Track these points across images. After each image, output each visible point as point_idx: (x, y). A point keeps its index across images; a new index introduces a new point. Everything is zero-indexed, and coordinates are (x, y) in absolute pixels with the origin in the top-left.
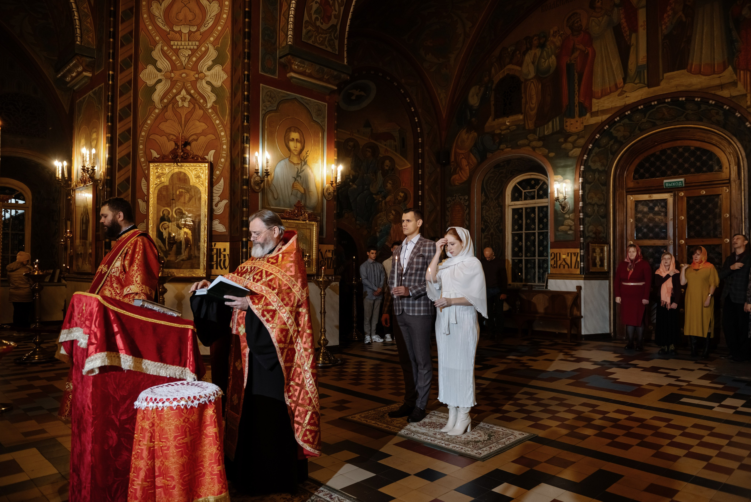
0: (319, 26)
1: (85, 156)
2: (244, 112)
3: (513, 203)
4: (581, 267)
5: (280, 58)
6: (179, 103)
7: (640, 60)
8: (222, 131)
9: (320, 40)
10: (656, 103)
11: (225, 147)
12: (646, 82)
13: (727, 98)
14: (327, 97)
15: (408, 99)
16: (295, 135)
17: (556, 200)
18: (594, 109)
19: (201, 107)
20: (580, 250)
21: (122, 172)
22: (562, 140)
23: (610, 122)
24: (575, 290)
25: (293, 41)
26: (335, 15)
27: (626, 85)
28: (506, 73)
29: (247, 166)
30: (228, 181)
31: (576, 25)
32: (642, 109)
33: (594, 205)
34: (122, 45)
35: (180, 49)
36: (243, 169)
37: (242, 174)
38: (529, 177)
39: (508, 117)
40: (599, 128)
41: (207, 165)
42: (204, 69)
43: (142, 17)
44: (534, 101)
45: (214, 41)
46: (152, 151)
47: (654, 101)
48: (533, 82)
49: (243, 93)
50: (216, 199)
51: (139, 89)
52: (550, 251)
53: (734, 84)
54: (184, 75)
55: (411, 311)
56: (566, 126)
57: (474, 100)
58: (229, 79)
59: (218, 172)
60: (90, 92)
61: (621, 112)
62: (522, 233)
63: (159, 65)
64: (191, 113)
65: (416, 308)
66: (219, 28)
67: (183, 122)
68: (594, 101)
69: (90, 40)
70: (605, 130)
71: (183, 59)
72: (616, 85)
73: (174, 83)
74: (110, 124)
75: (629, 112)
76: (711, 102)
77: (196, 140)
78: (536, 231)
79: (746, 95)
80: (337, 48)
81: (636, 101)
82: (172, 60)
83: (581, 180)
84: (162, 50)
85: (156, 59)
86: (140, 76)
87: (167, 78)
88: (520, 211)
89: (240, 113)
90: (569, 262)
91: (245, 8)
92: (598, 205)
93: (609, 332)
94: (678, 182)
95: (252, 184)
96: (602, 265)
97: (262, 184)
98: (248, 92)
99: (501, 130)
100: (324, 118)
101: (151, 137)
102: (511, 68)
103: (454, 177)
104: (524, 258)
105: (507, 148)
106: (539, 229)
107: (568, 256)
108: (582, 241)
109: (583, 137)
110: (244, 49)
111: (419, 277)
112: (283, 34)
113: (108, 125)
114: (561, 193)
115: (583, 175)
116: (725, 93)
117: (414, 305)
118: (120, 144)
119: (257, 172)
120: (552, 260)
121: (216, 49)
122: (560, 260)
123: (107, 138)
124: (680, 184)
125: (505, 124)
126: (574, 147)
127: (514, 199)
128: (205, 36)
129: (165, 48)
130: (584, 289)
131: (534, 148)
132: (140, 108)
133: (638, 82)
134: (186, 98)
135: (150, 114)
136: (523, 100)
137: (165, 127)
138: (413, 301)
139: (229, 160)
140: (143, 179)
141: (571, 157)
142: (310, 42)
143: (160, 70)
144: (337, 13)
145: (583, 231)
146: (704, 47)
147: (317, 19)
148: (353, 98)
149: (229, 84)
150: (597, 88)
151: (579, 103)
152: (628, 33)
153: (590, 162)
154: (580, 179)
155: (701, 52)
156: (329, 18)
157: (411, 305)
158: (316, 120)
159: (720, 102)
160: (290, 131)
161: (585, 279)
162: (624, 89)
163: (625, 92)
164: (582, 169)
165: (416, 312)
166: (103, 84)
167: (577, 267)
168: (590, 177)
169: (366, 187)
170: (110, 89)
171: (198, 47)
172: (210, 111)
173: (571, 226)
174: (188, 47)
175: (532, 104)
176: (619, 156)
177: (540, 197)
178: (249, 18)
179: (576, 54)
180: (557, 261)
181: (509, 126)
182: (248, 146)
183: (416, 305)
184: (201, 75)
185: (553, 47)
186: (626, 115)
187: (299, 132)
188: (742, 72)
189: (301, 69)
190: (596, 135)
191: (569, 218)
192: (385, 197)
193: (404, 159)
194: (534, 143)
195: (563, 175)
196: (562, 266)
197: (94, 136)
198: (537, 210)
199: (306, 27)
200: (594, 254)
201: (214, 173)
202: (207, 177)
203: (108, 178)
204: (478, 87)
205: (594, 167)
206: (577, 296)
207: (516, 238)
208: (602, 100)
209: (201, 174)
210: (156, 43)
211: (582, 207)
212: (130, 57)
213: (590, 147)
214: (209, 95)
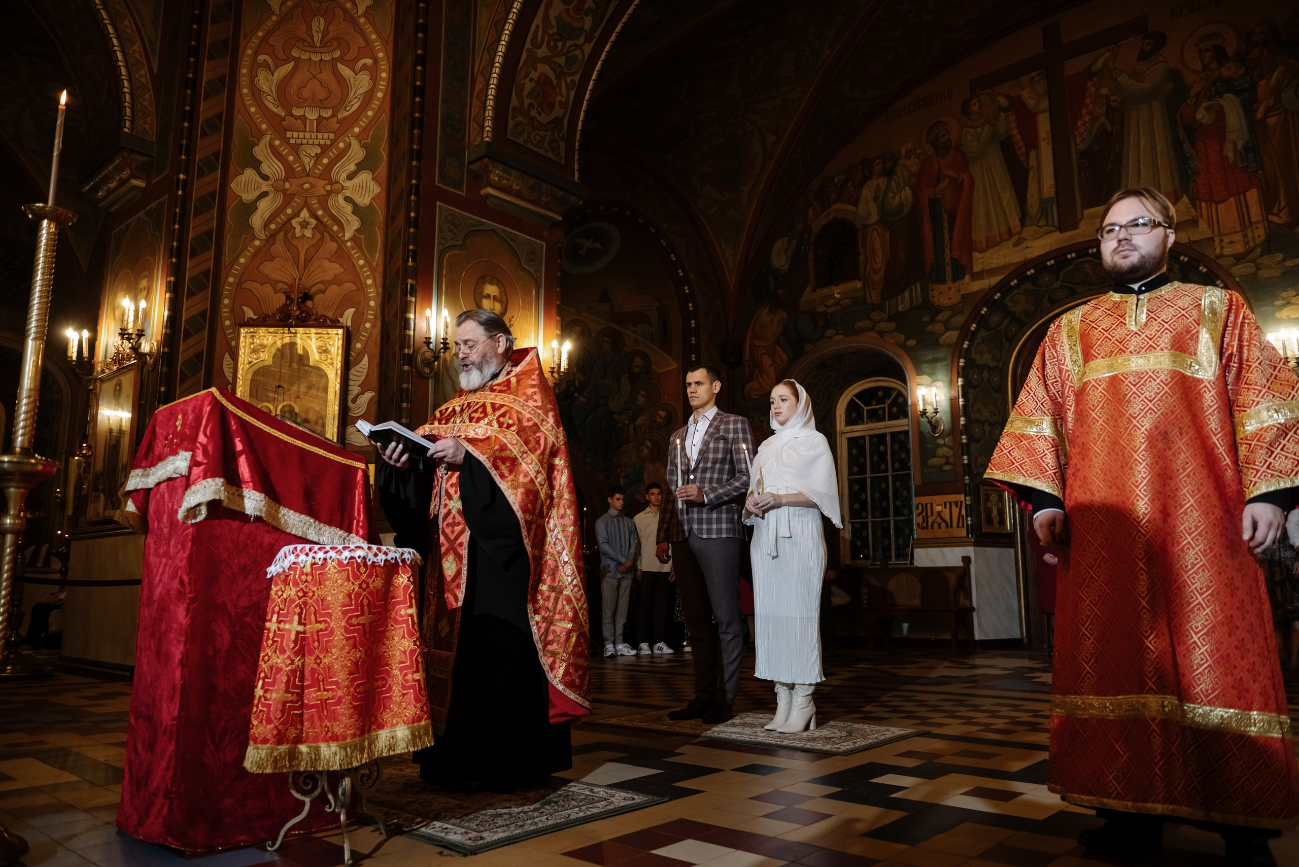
0: (535, 117)
1: (127, 311)
2: (408, 245)
3: (849, 428)
4: (967, 525)
5: (470, 163)
6: (297, 231)
7: (1045, 191)
8: (368, 277)
9: (535, 140)
10: (1074, 255)
11: (372, 303)
12: (1057, 224)
13: (1183, 245)
14: (546, 233)
15: (672, 256)
16: (491, 289)
17: (922, 416)
18: (977, 268)
19: (333, 238)
20: (965, 497)
21: (191, 341)
22: (927, 319)
23: (1003, 287)
24: (961, 564)
25: (493, 135)
26: (561, 102)
27: (1025, 229)
28: (831, 217)
29: (411, 333)
30: (376, 360)
31: (941, 140)
32: (1052, 265)
33: (983, 423)
34: (204, 135)
35: (302, 144)
36: (404, 339)
37: (402, 347)
38: (873, 385)
39: (837, 285)
40: (986, 298)
41: (340, 331)
42: (342, 178)
43: (240, 92)
44: (879, 259)
45: (360, 133)
46: (245, 308)
47: (1070, 253)
48: (876, 229)
49: (408, 214)
50: (354, 390)
51: (227, 207)
52: (915, 501)
54: (306, 186)
55: (705, 532)
56: (933, 297)
57: (780, 260)
58: (384, 194)
59: (359, 346)
60: (141, 214)
61: (1019, 271)
62: (866, 479)
63: (265, 168)
64: (316, 247)
65: (714, 526)
66: (370, 113)
67: (302, 262)
68: (976, 255)
69: (147, 127)
70: (996, 301)
71: (306, 160)
72: (1009, 229)
73: (288, 198)
74: (174, 260)
75: (1032, 271)
77: (323, 292)
78: (890, 473)
80: (563, 154)
81: (1042, 253)
82: (287, 162)
83: (960, 382)
84: (271, 145)
85: (261, 159)
86: (232, 185)
87: (277, 190)
88: (861, 442)
89: (401, 248)
90: (947, 518)
91: (415, 81)
92: (990, 424)
93: (1019, 636)
95: (419, 363)
96: (1002, 522)
97: (436, 363)
98: (417, 212)
99: (826, 306)
100: (540, 265)
101: (243, 286)
102: (841, 208)
103: (750, 385)
104: (870, 519)
105: (837, 334)
106: (894, 470)
107: (945, 507)
108: (967, 482)
109: (961, 313)
110: (411, 144)
111: (719, 473)
112: (475, 125)
113: (171, 262)
114: (929, 404)
115: (964, 373)
117: (709, 521)
118: (191, 294)
119: (428, 342)
120: (919, 515)
121: (364, 146)
122: (932, 514)
123: (168, 283)
125: (833, 297)
126: (947, 330)
127: (850, 421)
128: (345, 126)
129: (277, 142)
130: (976, 561)
131: (881, 334)
132: (228, 238)
133: (1045, 224)
134: (308, 223)
135: (245, 248)
136: (862, 258)
137: (270, 269)
138: (708, 513)
139: (379, 325)
140: (227, 355)
141: (942, 346)
142: (520, 141)
143: (265, 178)
144: (563, 99)
145: (968, 465)
146: (1142, 167)
147: (531, 105)
148: (582, 252)
149: (382, 202)
150: (979, 235)
151: (952, 259)
152: (1023, 150)
153: (973, 351)
154: (960, 380)
155: (1139, 176)
156: (552, 107)
157: (704, 521)
158: (527, 268)
160: (484, 283)
161: (976, 544)
162: (1022, 236)
163: (1025, 240)
164: (961, 364)
165: (714, 531)
166: (167, 196)
167: (961, 525)
168: (976, 377)
169: (602, 401)
170: (179, 203)
171: (333, 142)
172: (349, 244)
173: (947, 458)
174: (317, 142)
175: (876, 263)
176: (1020, 344)
177: (893, 417)
178: (422, 96)
179: (944, 184)
180: (927, 517)
181: (840, 300)
182: (413, 299)
183: (714, 521)
184: (336, 186)
185: (906, 174)
186: (1027, 276)
187: (498, 286)
188: (1204, 204)
189: (505, 182)
190: (981, 309)
191: (944, 445)
192: (633, 419)
193: (665, 355)
194: (882, 326)
195: (930, 375)
196: (936, 525)
197: (144, 283)
198: (888, 438)
199: (514, 117)
200: (989, 504)
201: (352, 346)
202: (340, 351)
203: (166, 350)
204: (787, 239)
205: (980, 361)
206: (963, 573)
207: (856, 488)
208: (987, 254)
209: (329, 347)
210: (262, 134)
211: (965, 425)
212: (216, 155)
213: (972, 329)
214: (349, 218)
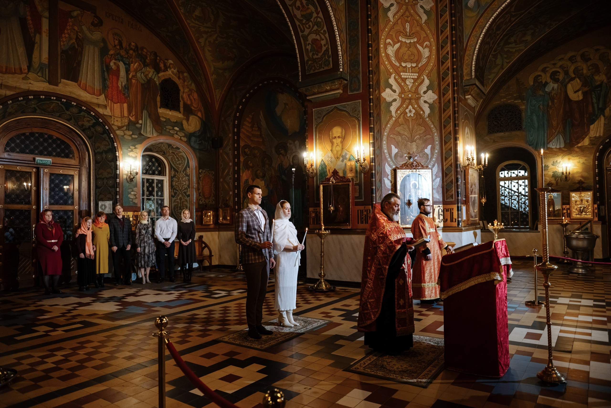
7: (43, 59)
12: (47, 79)
13: (101, 114)
23: (14, 98)
27: (30, 73)
32: (42, 98)
40: (3, 100)
47: (54, 97)
53: (105, 107)
61: (26, 93)
70: (8, 104)
75: (32, 97)
76: (92, 113)
79: (111, 116)
81: (38, 90)
94: (48, 161)
116: (101, 111)
124: (49, 163)
133: (41, 75)
152: (33, 30)
155: (87, 76)
159: (98, 115)
162: (28, 76)
163: (30, 78)
186: (29, 98)
188: (109, 101)
